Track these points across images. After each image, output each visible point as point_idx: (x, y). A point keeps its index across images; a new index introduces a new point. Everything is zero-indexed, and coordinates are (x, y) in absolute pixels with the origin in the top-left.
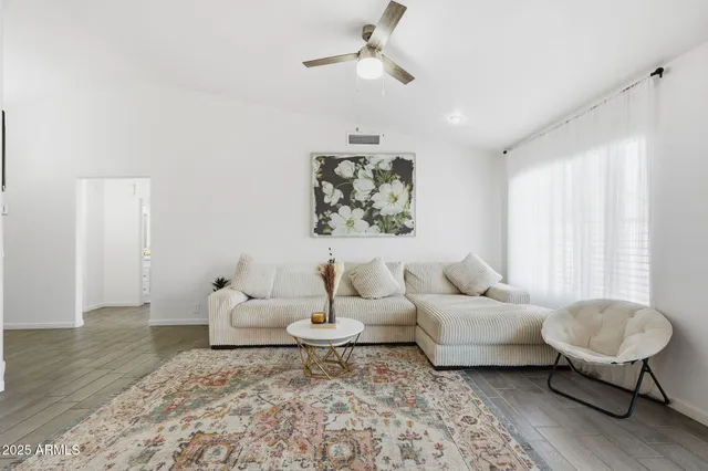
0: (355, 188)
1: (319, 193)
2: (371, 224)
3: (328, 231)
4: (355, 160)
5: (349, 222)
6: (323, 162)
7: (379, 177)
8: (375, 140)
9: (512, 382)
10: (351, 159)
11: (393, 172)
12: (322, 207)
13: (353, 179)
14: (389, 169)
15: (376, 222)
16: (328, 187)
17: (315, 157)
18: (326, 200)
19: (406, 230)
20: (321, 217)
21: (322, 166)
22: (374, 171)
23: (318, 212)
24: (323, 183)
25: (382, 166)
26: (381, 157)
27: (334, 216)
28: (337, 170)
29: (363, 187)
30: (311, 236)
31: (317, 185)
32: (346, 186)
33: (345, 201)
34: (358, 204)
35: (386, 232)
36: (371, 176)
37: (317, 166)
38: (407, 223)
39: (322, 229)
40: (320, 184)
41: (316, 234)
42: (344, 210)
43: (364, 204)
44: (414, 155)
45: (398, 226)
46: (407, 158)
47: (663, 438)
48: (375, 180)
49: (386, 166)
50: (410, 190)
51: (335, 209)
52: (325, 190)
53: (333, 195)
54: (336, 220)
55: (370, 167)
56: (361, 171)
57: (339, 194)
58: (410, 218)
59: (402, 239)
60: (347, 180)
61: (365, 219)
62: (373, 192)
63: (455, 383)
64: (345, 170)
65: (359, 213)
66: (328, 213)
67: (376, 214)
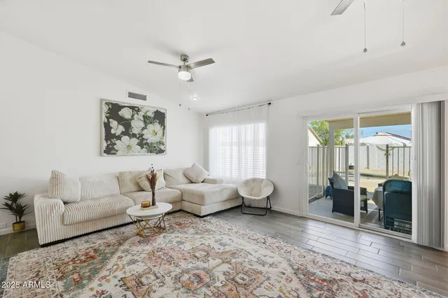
0: (133, 125)
1: (107, 127)
2: (142, 147)
3: (113, 152)
4: (133, 108)
5: (128, 146)
6: (110, 106)
7: (146, 120)
8: (144, 98)
9: (230, 214)
10: (130, 107)
11: (154, 118)
12: (109, 136)
13: (131, 120)
14: (153, 116)
15: (145, 146)
16: (114, 123)
17: (104, 102)
18: (113, 131)
19: (161, 151)
20: (109, 142)
21: (109, 109)
22: (144, 116)
23: (107, 139)
24: (111, 120)
25: (149, 114)
26: (148, 109)
27: (118, 142)
28: (120, 113)
29: (137, 126)
30: (101, 155)
31: (106, 121)
32: (126, 124)
33: (126, 133)
34: (134, 135)
35: (151, 152)
36: (142, 119)
37: (105, 109)
38: (162, 147)
39: (110, 150)
40: (108, 120)
41: (105, 154)
42: (125, 138)
43: (138, 136)
44: (166, 110)
45: (157, 149)
46: (163, 111)
47: (275, 217)
48: (145, 122)
49: (151, 114)
50: (164, 129)
51: (119, 138)
52: (111, 125)
53: (117, 128)
54: (119, 145)
55: (141, 113)
56: (136, 116)
57: (121, 128)
58: (163, 144)
59: (160, 156)
60: (127, 120)
61: (138, 144)
62: (143, 129)
63: (214, 220)
64: (125, 113)
65: (135, 141)
66: (114, 140)
67: (145, 142)
